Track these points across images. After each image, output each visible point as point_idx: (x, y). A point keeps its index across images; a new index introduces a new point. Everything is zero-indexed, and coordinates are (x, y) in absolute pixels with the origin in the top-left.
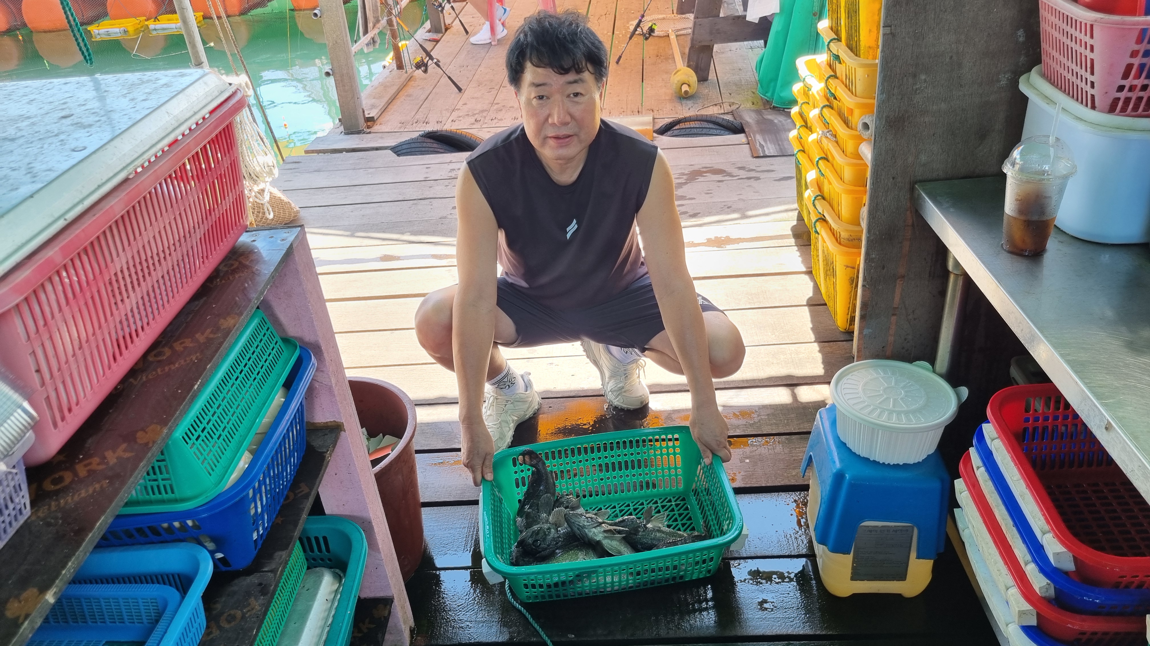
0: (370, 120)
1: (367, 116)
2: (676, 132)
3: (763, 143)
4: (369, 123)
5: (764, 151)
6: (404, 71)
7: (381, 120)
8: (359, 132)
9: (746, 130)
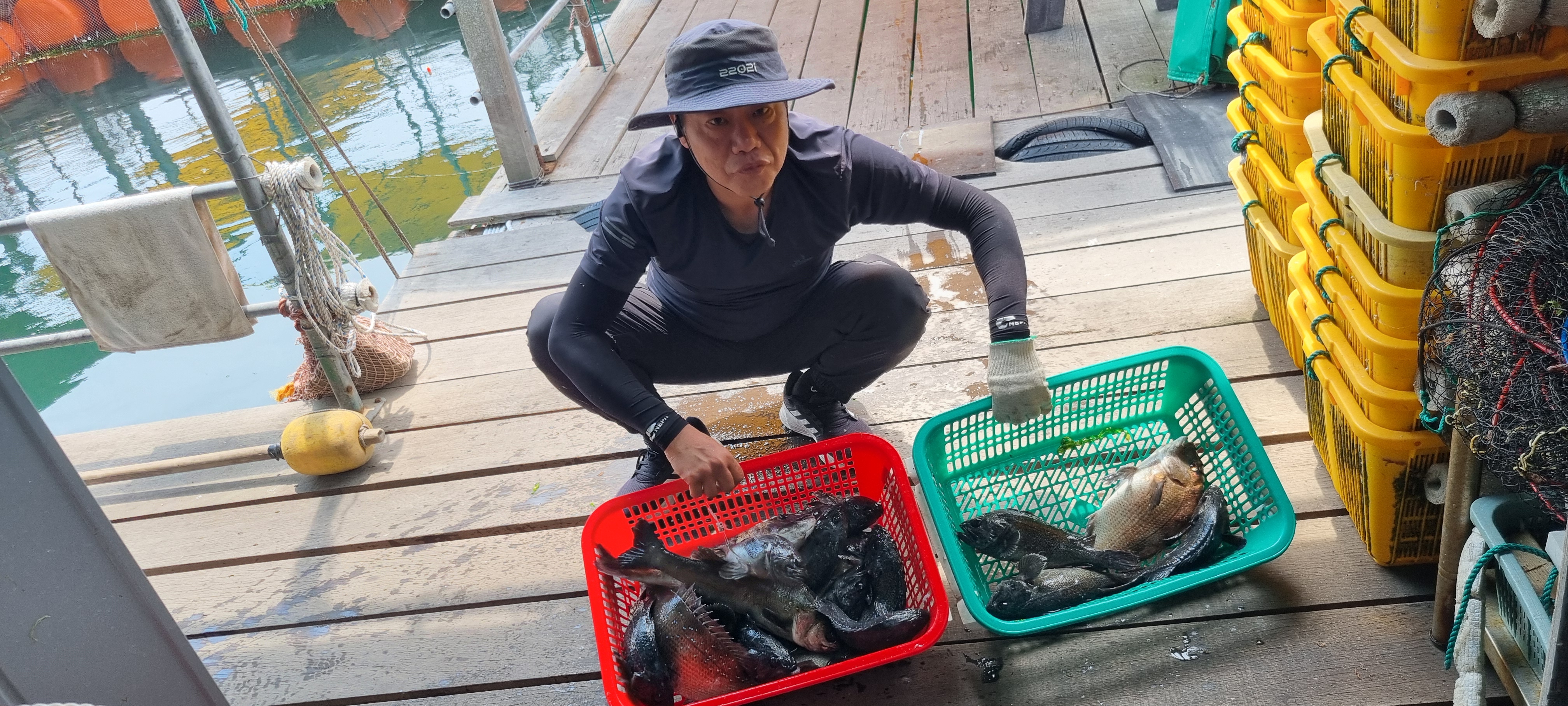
0: (548, 163)
1: (543, 154)
2: (1032, 153)
3: (1187, 163)
4: (549, 166)
5: (1190, 177)
6: (601, 67)
7: (565, 159)
8: (530, 184)
9: (1154, 140)
